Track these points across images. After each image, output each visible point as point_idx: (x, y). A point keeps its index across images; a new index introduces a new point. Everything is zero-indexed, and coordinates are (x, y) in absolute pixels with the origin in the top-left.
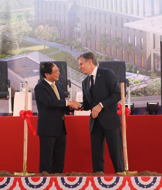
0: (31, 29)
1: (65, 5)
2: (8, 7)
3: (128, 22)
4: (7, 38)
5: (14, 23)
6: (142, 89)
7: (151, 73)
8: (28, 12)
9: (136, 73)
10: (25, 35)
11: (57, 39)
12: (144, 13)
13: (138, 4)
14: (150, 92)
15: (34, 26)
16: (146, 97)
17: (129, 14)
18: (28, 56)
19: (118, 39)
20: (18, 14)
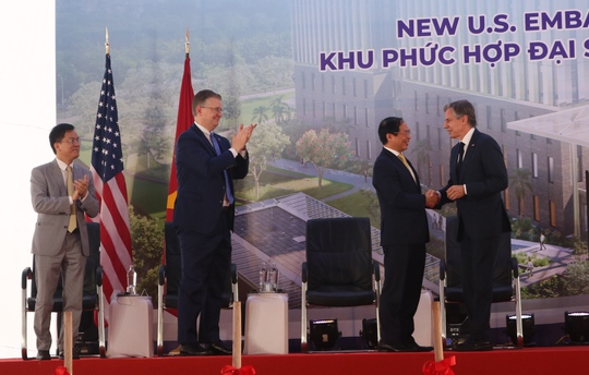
0: (287, 139)
1: (366, 82)
2: (233, 90)
3: (517, 119)
6: (552, 278)
7: (575, 240)
8: (279, 100)
9: (537, 240)
10: (273, 155)
11: (349, 163)
12: (556, 97)
13: (540, 75)
14: (573, 286)
15: (296, 134)
16: (564, 298)
17: (519, 100)
18: (280, 205)
20: (257, 104)
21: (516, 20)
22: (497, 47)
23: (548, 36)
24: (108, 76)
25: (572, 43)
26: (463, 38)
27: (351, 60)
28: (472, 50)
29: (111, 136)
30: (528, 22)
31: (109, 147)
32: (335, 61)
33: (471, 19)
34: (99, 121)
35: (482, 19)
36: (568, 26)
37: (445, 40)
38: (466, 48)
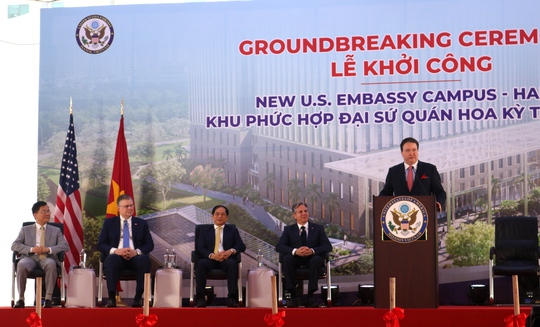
0: (184, 171)
1: (235, 136)
2: (150, 139)
3: (331, 161)
4: (149, 184)
5: (159, 161)
6: (351, 263)
7: (366, 239)
8: (180, 146)
9: (342, 238)
10: (175, 181)
11: (224, 187)
12: (355, 148)
13: (346, 134)
14: (364, 268)
15: (190, 165)
16: (358, 276)
17: (332, 149)
18: (179, 213)
19: (315, 187)
20: (166, 148)
21: (332, 98)
22: (319, 115)
23: (351, 109)
24: (71, 128)
25: (367, 114)
26: (297, 110)
27: (226, 122)
28: (303, 117)
29: (72, 166)
30: (339, 100)
31: (70, 173)
32: (216, 122)
33: (303, 97)
34: (65, 157)
35: (310, 97)
36: (365, 103)
37: (286, 110)
38: (300, 116)
